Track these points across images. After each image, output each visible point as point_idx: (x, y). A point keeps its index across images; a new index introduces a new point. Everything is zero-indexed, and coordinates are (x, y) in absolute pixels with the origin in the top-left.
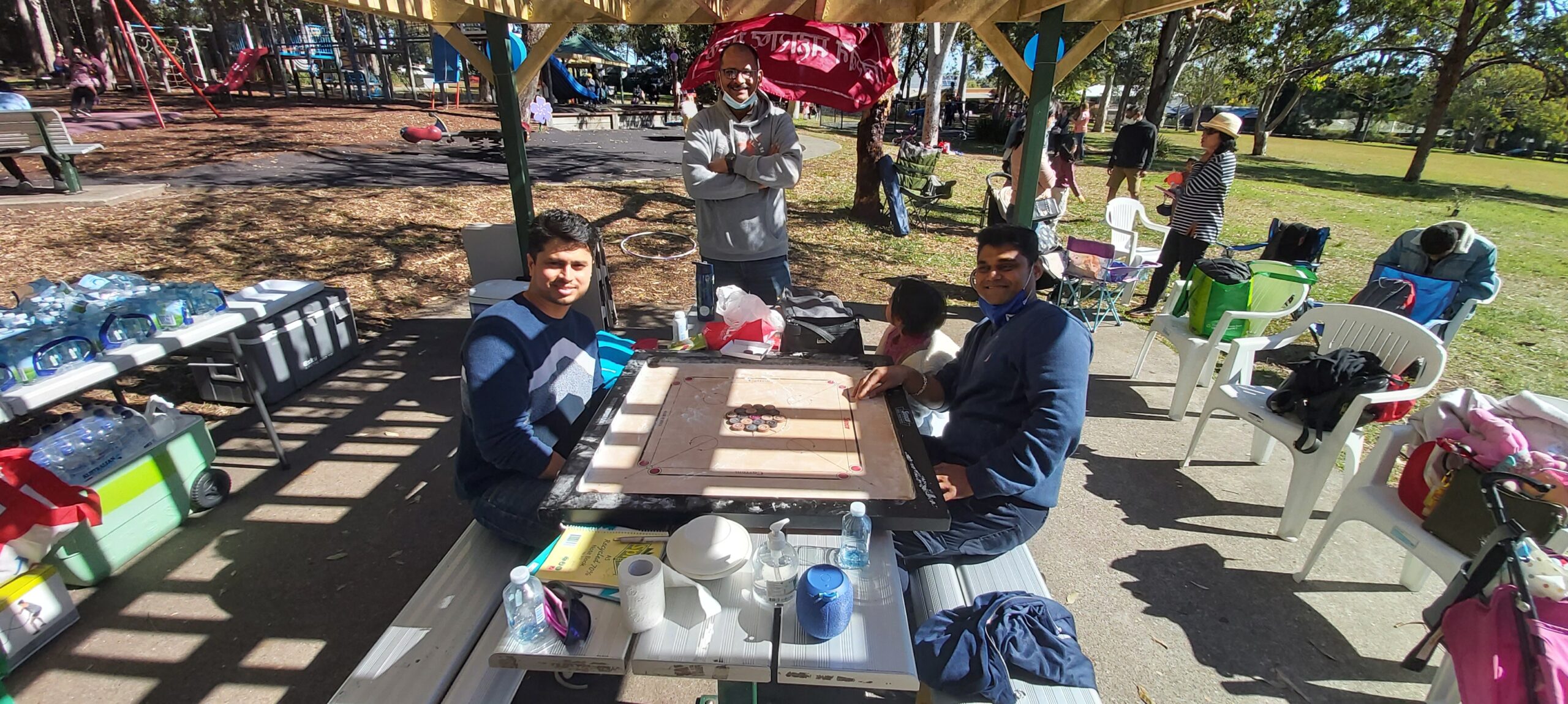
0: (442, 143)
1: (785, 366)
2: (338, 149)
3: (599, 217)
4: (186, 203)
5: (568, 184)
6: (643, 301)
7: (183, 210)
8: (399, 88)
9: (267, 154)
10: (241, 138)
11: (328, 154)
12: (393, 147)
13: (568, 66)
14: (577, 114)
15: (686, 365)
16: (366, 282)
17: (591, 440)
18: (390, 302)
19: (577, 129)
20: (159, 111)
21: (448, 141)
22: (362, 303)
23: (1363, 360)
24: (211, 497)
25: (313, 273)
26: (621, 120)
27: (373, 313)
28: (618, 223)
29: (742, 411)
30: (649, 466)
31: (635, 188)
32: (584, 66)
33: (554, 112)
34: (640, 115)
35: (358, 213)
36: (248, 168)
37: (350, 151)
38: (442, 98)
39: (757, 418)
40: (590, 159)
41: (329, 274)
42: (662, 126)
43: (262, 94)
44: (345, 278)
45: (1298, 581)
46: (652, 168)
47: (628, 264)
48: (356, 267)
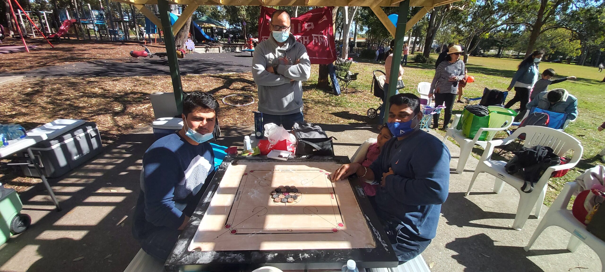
0: (148, 58)
1: (298, 163)
2: (103, 61)
3: (213, 88)
4: (31, 84)
5: (200, 75)
6: (232, 124)
7: (29, 87)
8: (132, 36)
9: (71, 63)
10: (61, 56)
11: (98, 62)
12: (127, 60)
13: (202, 28)
14: (205, 47)
15: (250, 163)
16: (109, 118)
17: (199, 213)
18: (119, 126)
19: (205, 53)
20: (27, 46)
21: (150, 57)
22: (107, 128)
23: (547, 151)
24: (21, 228)
25: (85, 114)
26: (223, 49)
27: (111, 132)
28: (221, 91)
29: (278, 190)
30: (230, 228)
31: (229, 76)
32: (208, 28)
33: (195, 46)
34: (231, 47)
35: (108, 88)
36: (62, 69)
37: (108, 61)
38: (149, 40)
39: (287, 194)
40: (210, 65)
41: (93, 115)
42: (240, 51)
43: (74, 39)
44: (100, 116)
45: (527, 251)
46: (235, 68)
47: (225, 108)
48: (105, 111)
